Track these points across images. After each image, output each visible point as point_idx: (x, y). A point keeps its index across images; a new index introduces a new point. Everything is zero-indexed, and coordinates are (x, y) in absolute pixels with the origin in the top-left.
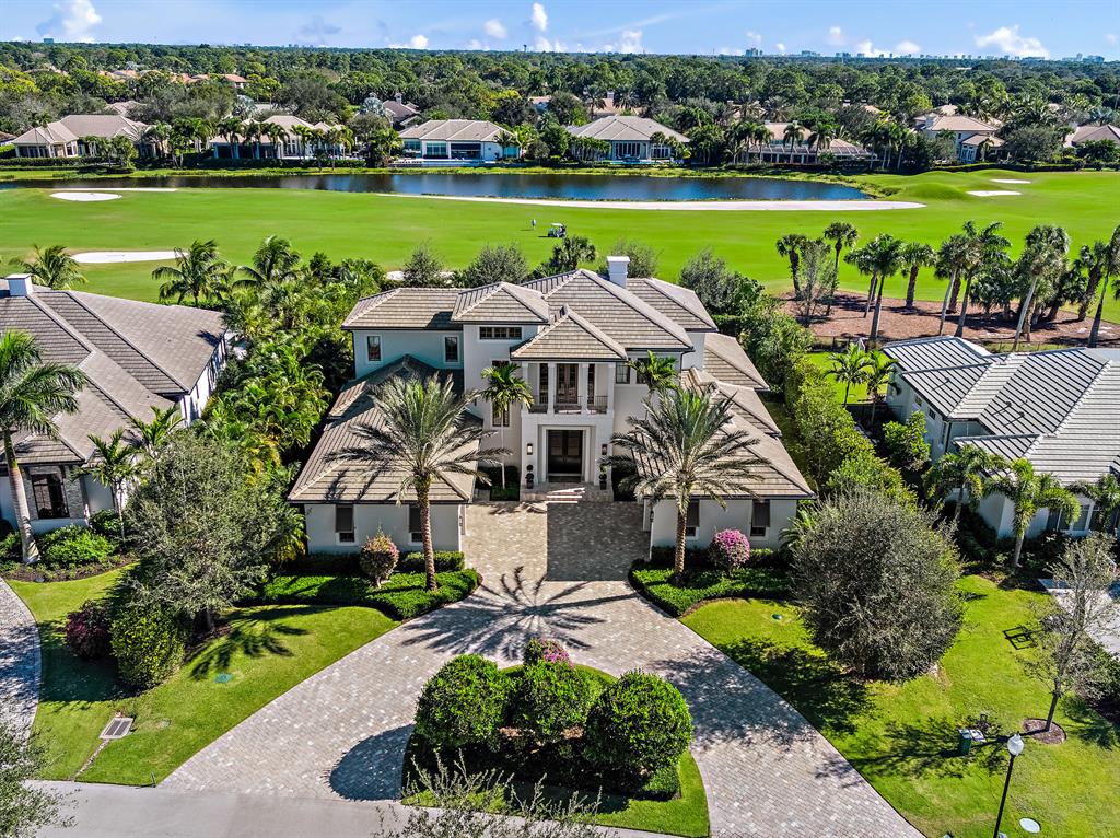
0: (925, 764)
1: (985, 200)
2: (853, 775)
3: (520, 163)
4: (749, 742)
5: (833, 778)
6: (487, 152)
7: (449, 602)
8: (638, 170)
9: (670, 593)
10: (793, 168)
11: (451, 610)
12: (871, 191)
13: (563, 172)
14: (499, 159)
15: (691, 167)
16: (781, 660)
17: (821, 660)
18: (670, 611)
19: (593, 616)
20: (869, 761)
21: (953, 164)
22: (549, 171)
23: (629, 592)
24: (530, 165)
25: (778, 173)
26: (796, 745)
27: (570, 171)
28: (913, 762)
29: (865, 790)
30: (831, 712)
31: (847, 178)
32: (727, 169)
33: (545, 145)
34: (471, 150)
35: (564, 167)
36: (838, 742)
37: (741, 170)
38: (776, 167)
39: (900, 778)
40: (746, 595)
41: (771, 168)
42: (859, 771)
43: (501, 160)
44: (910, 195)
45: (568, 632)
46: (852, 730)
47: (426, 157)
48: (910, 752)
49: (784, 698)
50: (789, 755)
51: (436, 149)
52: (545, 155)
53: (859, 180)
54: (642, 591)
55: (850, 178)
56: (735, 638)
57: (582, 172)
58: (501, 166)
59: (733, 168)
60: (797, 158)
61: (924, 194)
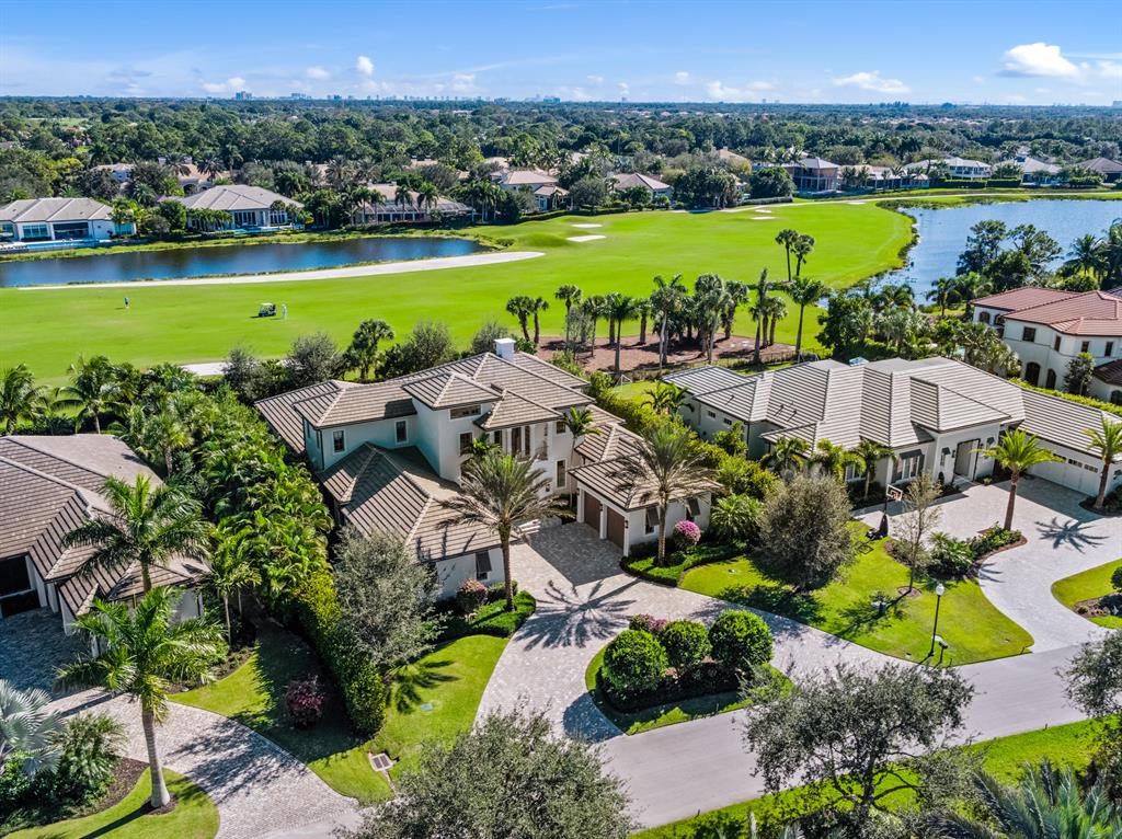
0: (871, 625)
1: (585, 245)
2: (843, 642)
3: (135, 240)
4: (779, 642)
5: (835, 646)
6: (97, 230)
7: (528, 616)
8: (265, 238)
9: (665, 572)
10: (408, 226)
11: (534, 621)
12: (488, 243)
13: (190, 245)
14: (112, 237)
15: (315, 231)
16: (754, 594)
17: (776, 589)
18: (671, 583)
19: (625, 599)
20: (844, 632)
21: (535, 213)
22: (175, 246)
23: (634, 579)
24: (151, 241)
25: (397, 232)
26: (803, 636)
27: (198, 245)
28: (865, 626)
29: (853, 646)
30: (807, 614)
31: (459, 232)
32: (349, 231)
33: (164, 220)
34: (77, 230)
35: (190, 240)
36: (822, 628)
37: (363, 231)
38: (392, 226)
39: (865, 636)
40: (703, 562)
41: (388, 227)
42: (844, 638)
43: (116, 238)
44: (526, 245)
45: (621, 613)
46: (823, 619)
47: (24, 240)
48: (859, 622)
49: (776, 613)
50: (805, 642)
51: (35, 231)
52: (167, 230)
53: (471, 233)
54: (643, 576)
55: (463, 231)
56: (720, 588)
57: (210, 244)
58: (119, 244)
59: (353, 229)
60: (409, 217)
61: (538, 243)
